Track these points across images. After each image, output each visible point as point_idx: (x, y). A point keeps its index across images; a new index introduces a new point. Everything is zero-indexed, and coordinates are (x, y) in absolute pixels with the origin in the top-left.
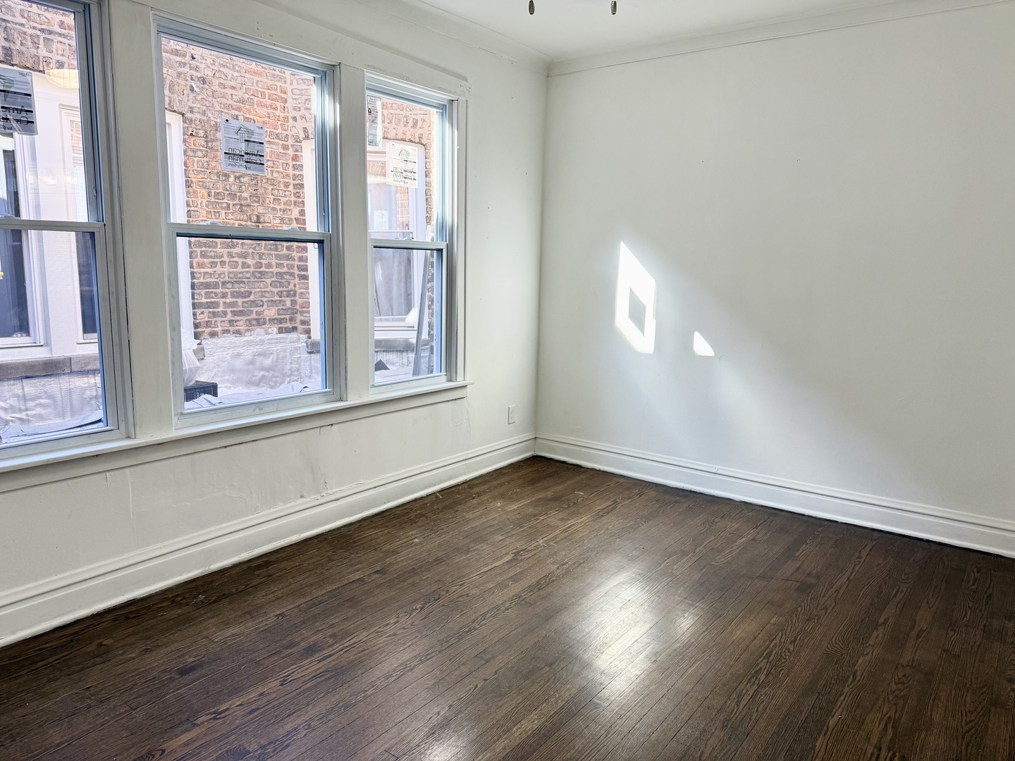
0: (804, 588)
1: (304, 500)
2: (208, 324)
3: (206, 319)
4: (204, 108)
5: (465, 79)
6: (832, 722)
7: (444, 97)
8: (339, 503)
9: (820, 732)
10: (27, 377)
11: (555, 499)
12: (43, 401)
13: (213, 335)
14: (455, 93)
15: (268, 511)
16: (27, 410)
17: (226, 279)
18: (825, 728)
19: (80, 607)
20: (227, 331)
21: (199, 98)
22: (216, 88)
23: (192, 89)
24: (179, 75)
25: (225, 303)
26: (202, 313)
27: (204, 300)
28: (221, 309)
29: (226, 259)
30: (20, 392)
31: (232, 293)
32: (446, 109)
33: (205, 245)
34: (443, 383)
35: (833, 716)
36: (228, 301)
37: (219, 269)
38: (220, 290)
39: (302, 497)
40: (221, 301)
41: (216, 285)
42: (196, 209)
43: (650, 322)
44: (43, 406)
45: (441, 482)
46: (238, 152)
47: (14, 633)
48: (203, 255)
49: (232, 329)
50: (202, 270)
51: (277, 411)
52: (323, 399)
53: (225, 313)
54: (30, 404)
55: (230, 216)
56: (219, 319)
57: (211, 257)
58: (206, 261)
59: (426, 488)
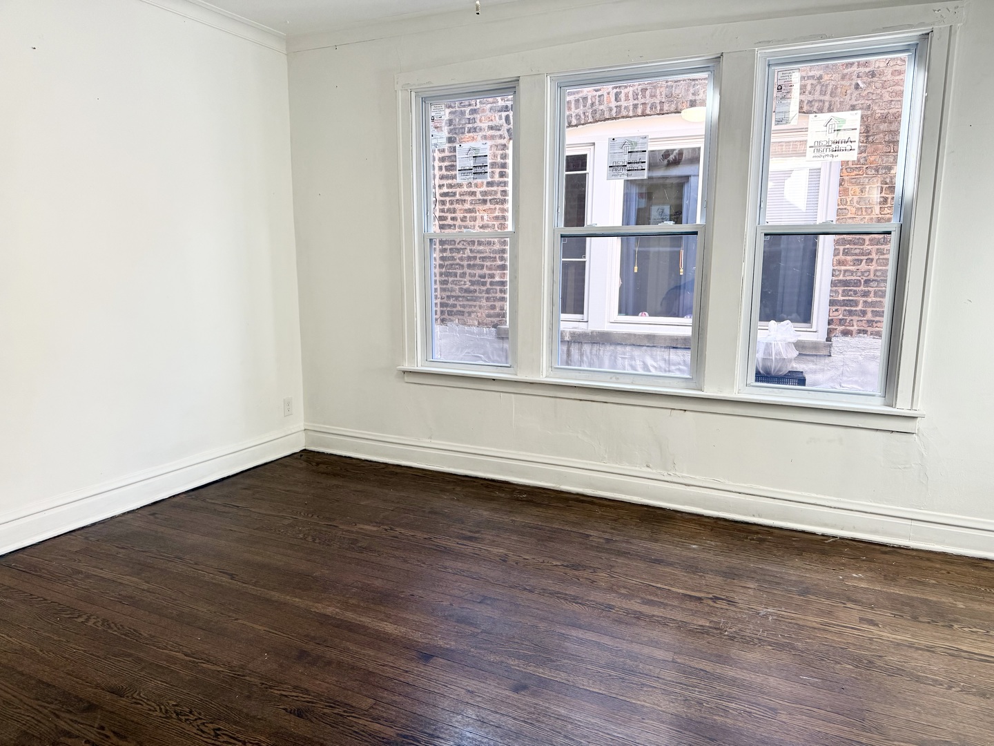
1: (649, 470)
2: (841, 322)
3: (841, 317)
4: (870, 102)
8: (688, 489)
10: (674, 348)
13: (846, 333)
14: (931, 24)
17: (872, 277)
20: (865, 332)
21: (864, 93)
22: (889, 77)
23: (857, 87)
24: (843, 77)
25: (865, 302)
26: (837, 310)
27: (841, 298)
28: (860, 307)
29: (874, 256)
31: (875, 293)
33: (850, 242)
34: (878, 406)
36: (869, 300)
37: (863, 267)
38: (862, 288)
39: (648, 466)
40: (861, 300)
41: (857, 283)
42: (845, 207)
46: (621, 164)
48: (846, 253)
49: (870, 329)
50: (843, 268)
53: (864, 313)
55: (887, 211)
56: (855, 318)
57: (856, 255)
58: (849, 258)
59: (826, 525)
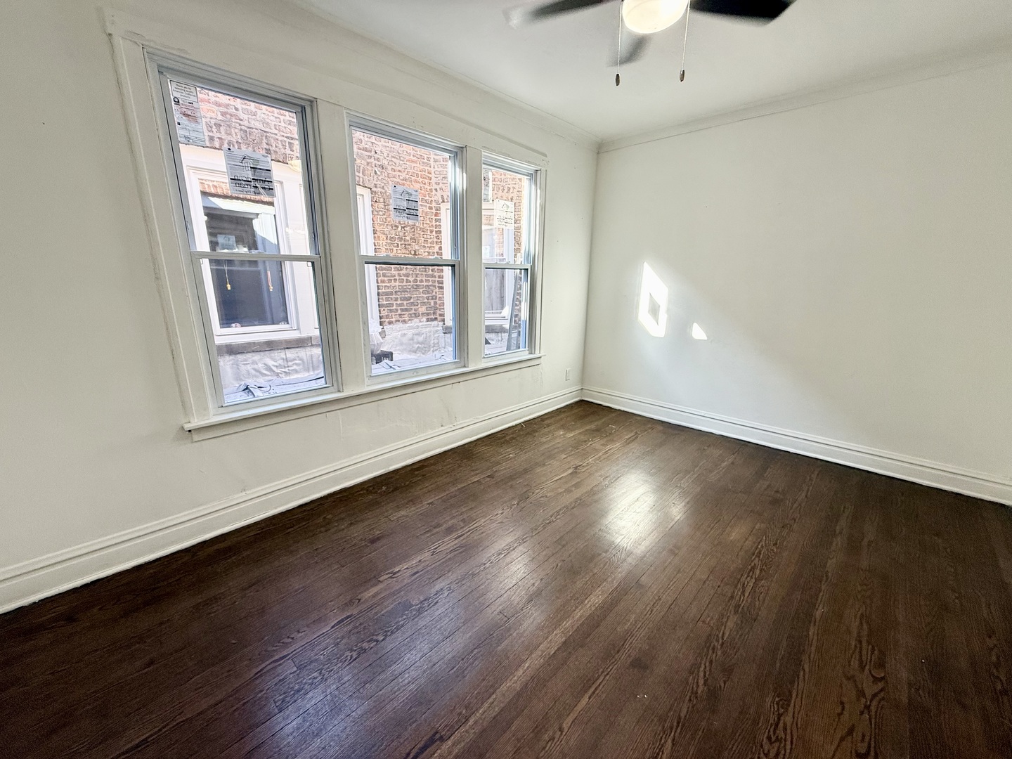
0: (775, 502)
1: (443, 428)
2: (387, 317)
3: (386, 314)
4: (383, 184)
5: (546, 156)
6: (818, 614)
7: (532, 168)
8: (463, 430)
9: (810, 622)
10: (288, 348)
11: (597, 430)
12: (297, 362)
13: (390, 323)
14: (539, 165)
15: (422, 435)
16: (288, 367)
17: (397, 290)
18: (813, 619)
19: (314, 493)
20: (399, 321)
21: (380, 178)
22: (390, 172)
23: (376, 173)
24: (368, 163)
25: (396, 304)
26: (384, 310)
27: (385, 303)
28: (394, 307)
29: (397, 277)
30: (284, 357)
31: (401, 298)
32: (533, 176)
33: (385, 269)
34: (527, 355)
35: (817, 609)
36: (398, 303)
37: (393, 284)
38: (394, 296)
39: (442, 426)
40: (395, 303)
41: (391, 293)
43: (663, 316)
44: (296, 364)
45: (524, 417)
46: (402, 208)
47: (276, 508)
48: (384, 276)
49: (401, 319)
50: (384, 284)
51: (427, 374)
52: (454, 366)
53: (397, 310)
54: (290, 363)
55: (399, 251)
56: (393, 314)
57: (388, 277)
58: (386, 279)
59: (515, 420)
